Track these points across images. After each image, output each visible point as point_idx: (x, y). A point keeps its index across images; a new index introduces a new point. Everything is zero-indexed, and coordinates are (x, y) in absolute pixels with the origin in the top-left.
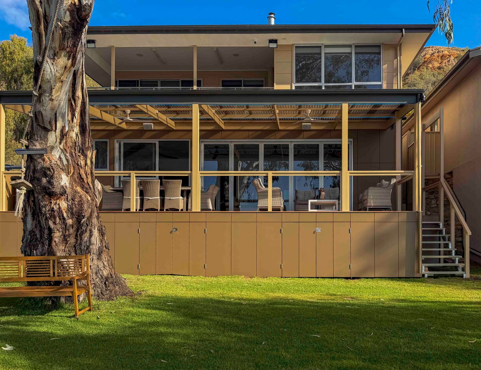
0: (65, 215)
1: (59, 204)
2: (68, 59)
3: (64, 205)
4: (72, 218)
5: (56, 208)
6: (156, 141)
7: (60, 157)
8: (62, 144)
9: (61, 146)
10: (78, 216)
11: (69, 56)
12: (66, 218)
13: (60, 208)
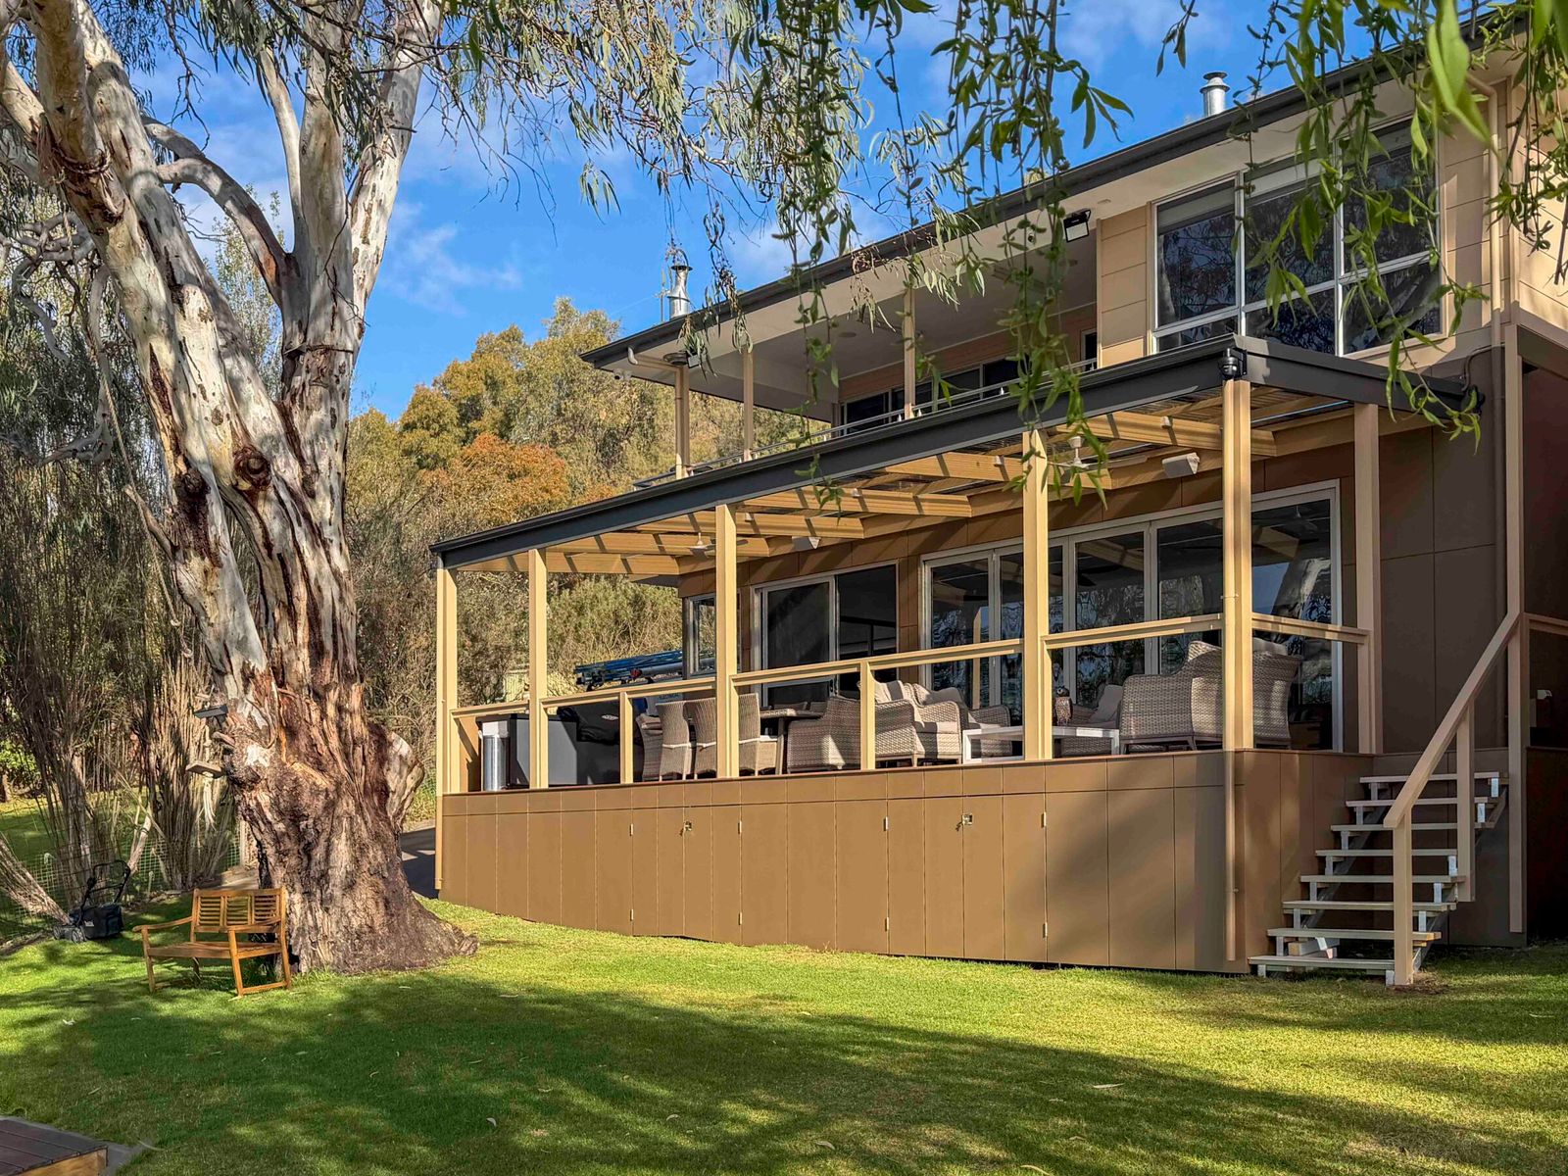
0: (269, 816)
1: (256, 798)
2: (203, 559)
3: (264, 798)
4: (282, 820)
5: (253, 804)
6: (829, 578)
7: (250, 716)
8: (251, 693)
9: (250, 697)
10: (294, 816)
11: (202, 554)
12: (273, 821)
13: (258, 804)
